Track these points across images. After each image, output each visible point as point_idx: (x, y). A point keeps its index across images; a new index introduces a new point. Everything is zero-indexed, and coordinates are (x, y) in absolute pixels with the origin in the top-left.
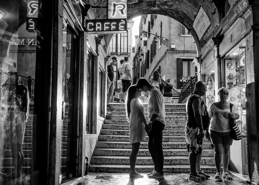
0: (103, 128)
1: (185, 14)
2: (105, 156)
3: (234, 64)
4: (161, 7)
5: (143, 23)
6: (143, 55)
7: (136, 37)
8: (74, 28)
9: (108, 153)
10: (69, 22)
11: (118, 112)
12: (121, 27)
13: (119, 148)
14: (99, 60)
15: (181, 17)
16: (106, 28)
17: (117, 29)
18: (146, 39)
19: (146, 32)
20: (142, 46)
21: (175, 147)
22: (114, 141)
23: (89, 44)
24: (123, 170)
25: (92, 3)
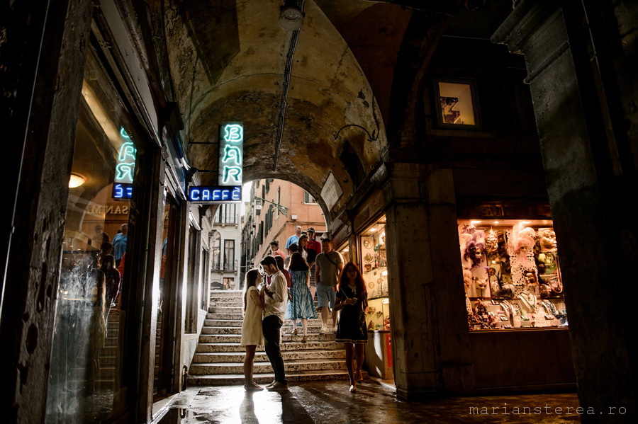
0: (205, 325)
1: (311, 180)
2: (208, 363)
3: (372, 243)
4: (282, 170)
5: (255, 187)
6: (254, 226)
7: (246, 204)
8: (174, 197)
9: (212, 360)
10: (169, 190)
11: (224, 303)
12: (234, 196)
13: (227, 352)
14: (202, 236)
15: (306, 183)
16: (215, 197)
17: (230, 199)
18: (260, 207)
19: (260, 199)
20: (254, 215)
21: (301, 348)
22: (220, 342)
23: (192, 217)
24: (234, 382)
25: (196, 166)
